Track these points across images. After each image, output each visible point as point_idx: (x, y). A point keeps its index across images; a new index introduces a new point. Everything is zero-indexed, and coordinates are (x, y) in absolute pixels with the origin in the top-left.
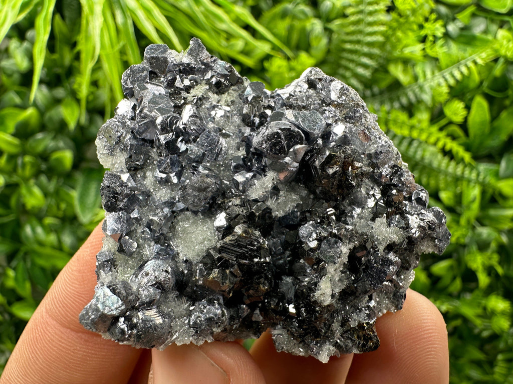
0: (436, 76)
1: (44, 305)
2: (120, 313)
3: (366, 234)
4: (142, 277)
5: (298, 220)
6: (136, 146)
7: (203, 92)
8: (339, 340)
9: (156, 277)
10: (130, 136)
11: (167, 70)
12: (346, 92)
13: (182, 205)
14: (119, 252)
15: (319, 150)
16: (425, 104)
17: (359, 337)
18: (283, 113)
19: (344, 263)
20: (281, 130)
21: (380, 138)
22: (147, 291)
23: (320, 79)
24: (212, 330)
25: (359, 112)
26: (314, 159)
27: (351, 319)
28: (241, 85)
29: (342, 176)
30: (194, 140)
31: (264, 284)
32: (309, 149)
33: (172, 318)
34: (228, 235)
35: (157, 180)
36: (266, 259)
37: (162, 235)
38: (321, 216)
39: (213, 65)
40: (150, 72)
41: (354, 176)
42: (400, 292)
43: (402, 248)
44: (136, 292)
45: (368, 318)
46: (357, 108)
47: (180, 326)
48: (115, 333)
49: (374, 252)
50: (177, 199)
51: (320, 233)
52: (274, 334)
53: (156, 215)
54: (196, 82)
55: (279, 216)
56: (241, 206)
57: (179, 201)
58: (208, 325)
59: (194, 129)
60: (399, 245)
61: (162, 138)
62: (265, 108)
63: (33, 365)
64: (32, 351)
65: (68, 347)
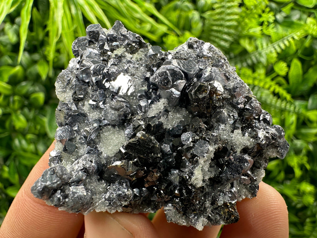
0: (269, 46)
2: (57, 186)
3: (227, 140)
4: (75, 165)
5: (181, 131)
6: (78, 85)
7: (122, 52)
8: (211, 215)
9: (83, 165)
10: (75, 79)
11: (99, 39)
12: (213, 49)
13: (106, 122)
14: (64, 151)
15: (194, 84)
16: (263, 64)
17: (224, 213)
18: (171, 62)
19: (212, 158)
20: (168, 70)
21: (236, 78)
22: (77, 173)
23: (195, 42)
24: (121, 203)
25: (222, 62)
26: (190, 89)
27: (219, 199)
28: (146, 48)
29: (210, 101)
30: (114, 80)
31: (157, 172)
32: (188, 84)
33: (93, 193)
34: (132, 138)
35: (91, 107)
36: (158, 155)
37: (92, 141)
38: (196, 128)
39: (128, 36)
40: (89, 41)
41: (218, 100)
42: (255, 184)
43: (254, 152)
44: (69, 173)
45: (231, 199)
46: (220, 59)
47: (99, 199)
48: (54, 200)
49: (234, 153)
50: (103, 118)
51: (194, 137)
52: (166, 210)
53: (88, 127)
54: (118, 47)
55: (168, 128)
56: (142, 120)
57: (104, 119)
58: (118, 199)
59: (113, 73)
60: (252, 149)
61: (94, 79)
62: (160, 60)
63: (17, 226)
64: (17, 217)
65: (38, 215)
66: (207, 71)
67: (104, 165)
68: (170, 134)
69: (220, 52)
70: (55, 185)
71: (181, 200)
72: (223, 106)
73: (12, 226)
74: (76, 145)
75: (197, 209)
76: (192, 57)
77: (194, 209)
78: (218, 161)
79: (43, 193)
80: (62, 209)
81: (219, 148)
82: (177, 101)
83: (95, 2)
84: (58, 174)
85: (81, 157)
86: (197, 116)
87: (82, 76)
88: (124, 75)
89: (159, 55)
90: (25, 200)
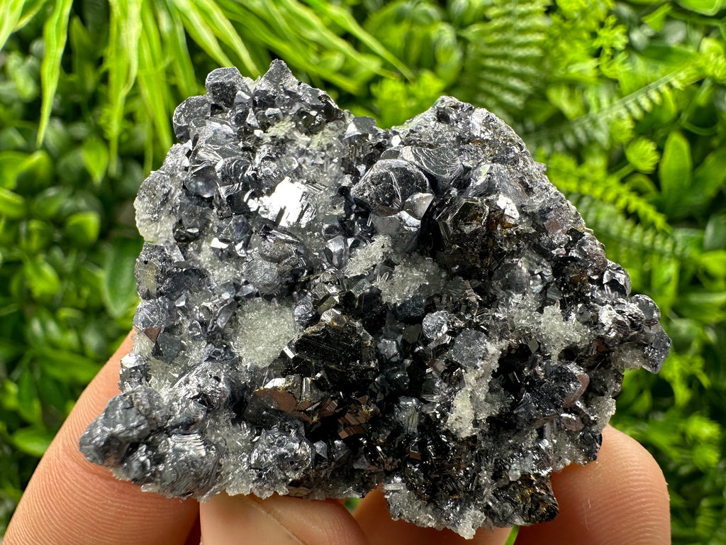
0: (614, 105)
1: (61, 439)
2: (139, 435)
3: (528, 329)
4: (180, 386)
5: (422, 309)
6: (188, 205)
7: (287, 131)
8: (492, 502)
9: (199, 386)
10: (181, 192)
11: (236, 100)
12: (493, 123)
13: (250, 288)
14: (153, 355)
15: (451, 202)
16: (600, 145)
17: (524, 498)
18: (398, 152)
19: (493, 371)
20: (392, 169)
21: (547, 189)
22: (184, 405)
23: (453, 107)
24: (285, 474)
25: (514, 152)
26: (443, 214)
27: (510, 467)
28: (341, 121)
29: (488, 240)
30: (269, 193)
31: (367, 404)
32: (438, 202)
33: (222, 452)
34: (312, 326)
35: (217, 254)
36: (370, 364)
37: (218, 331)
38: (457, 302)
39: (300, 94)
40: (212, 105)
41: (506, 238)
42: (593, 432)
43: (590, 356)
44: (166, 406)
45: (538, 466)
46: (510, 145)
47: (234, 465)
48: (131, 468)
49: (544, 360)
50: (243, 280)
51: (453, 323)
52: (387, 491)
53: (209, 301)
54: (277, 118)
55: (393, 302)
56: (333, 284)
57: (246, 283)
58: (279, 466)
59: (267, 177)
60: (585, 351)
61: (222, 191)
62: (373, 147)
63: (47, 525)
64: (45, 505)
65: (94, 501)
66: (480, 172)
67: (245, 387)
68: (396, 317)
69: (510, 130)
70: (135, 432)
71: (424, 469)
72: (519, 250)
73: (34, 524)
74: (182, 342)
75: (459, 490)
76: (446, 142)
77: (454, 489)
78: (507, 378)
79: (108, 451)
80: (151, 489)
81: (510, 347)
82: (414, 240)
83: (214, 4)
84: (141, 408)
85: (194, 369)
86: (459, 273)
87: (197, 186)
88: (292, 182)
89: (370, 137)
90: (65, 465)
